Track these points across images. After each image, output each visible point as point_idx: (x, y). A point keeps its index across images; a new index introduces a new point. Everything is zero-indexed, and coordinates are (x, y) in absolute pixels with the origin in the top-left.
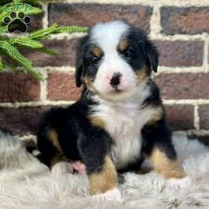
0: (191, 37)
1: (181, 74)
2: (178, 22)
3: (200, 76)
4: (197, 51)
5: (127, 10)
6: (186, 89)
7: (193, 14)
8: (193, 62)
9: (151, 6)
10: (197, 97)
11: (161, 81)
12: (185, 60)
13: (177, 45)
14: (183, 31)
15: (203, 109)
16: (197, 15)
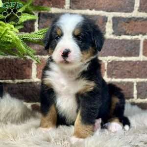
0: (132, 37)
1: (126, 62)
2: (124, 27)
3: (138, 63)
4: (136, 46)
6: (129, 72)
7: (134, 22)
8: (133, 53)
9: (107, 16)
10: (135, 77)
11: (112, 66)
12: (128, 52)
13: (123, 42)
14: (127, 33)
15: (139, 85)
16: (136, 23)
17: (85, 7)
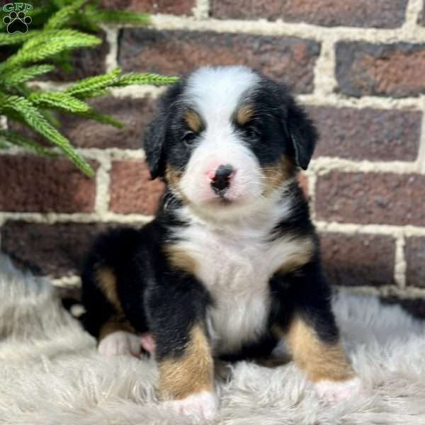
0: (395, 102)
1: (373, 175)
2: (370, 73)
3: (411, 179)
4: (406, 131)
5: (269, 47)
6: (381, 205)
7: (402, 57)
8: (398, 151)
9: (318, 38)
10: (402, 222)
11: (331, 186)
12: (382, 147)
13: (367, 116)
14: (379, 90)
15: (413, 246)
16: (411, 60)
17: (254, 11)
